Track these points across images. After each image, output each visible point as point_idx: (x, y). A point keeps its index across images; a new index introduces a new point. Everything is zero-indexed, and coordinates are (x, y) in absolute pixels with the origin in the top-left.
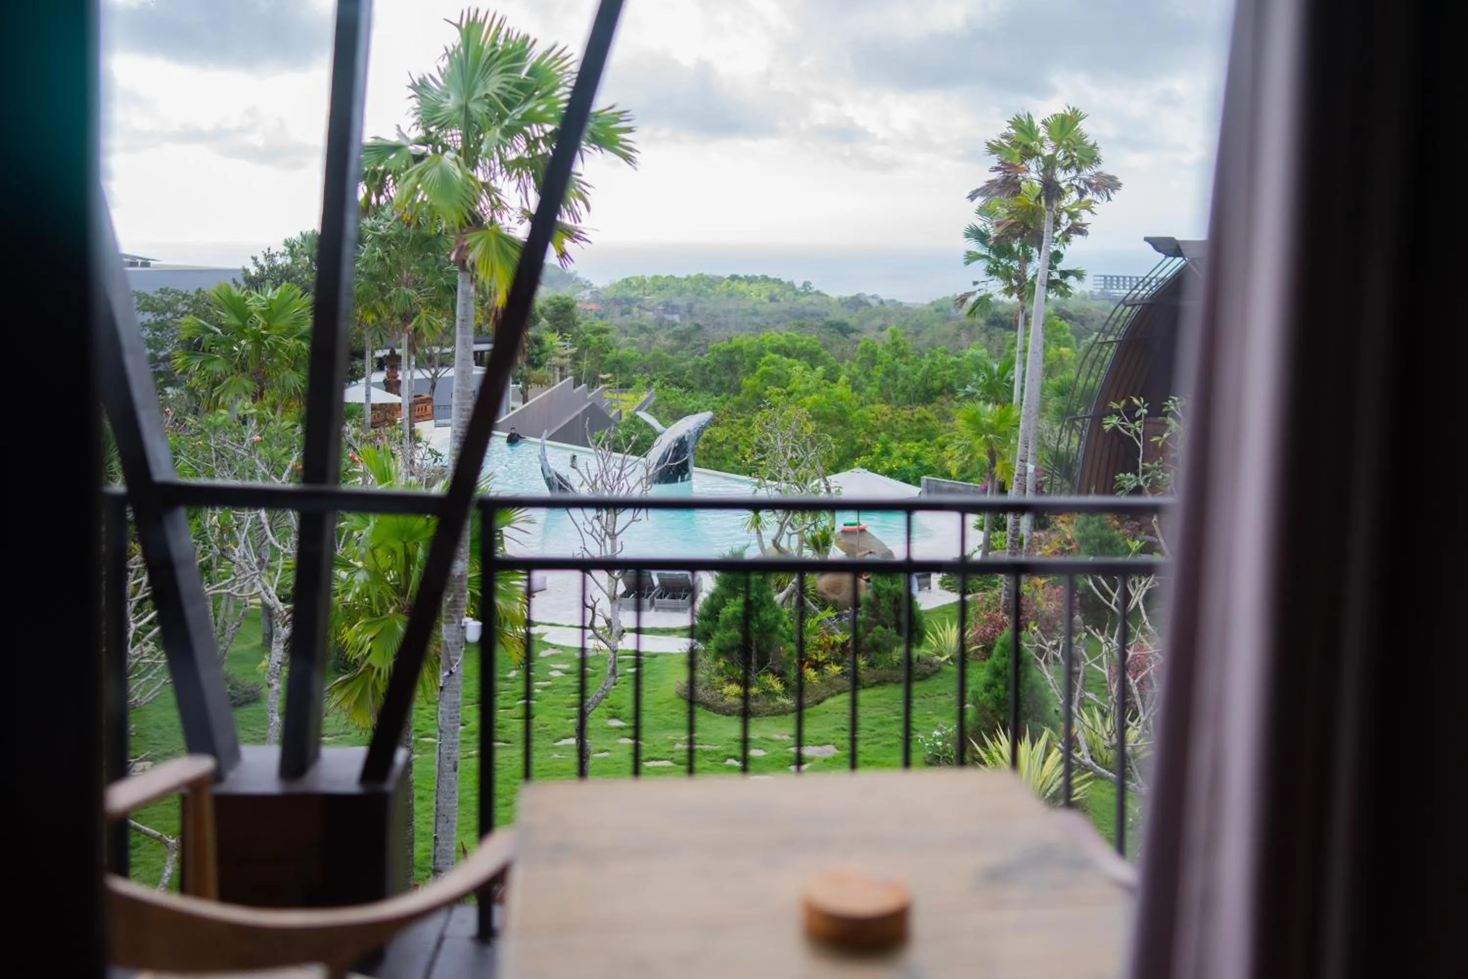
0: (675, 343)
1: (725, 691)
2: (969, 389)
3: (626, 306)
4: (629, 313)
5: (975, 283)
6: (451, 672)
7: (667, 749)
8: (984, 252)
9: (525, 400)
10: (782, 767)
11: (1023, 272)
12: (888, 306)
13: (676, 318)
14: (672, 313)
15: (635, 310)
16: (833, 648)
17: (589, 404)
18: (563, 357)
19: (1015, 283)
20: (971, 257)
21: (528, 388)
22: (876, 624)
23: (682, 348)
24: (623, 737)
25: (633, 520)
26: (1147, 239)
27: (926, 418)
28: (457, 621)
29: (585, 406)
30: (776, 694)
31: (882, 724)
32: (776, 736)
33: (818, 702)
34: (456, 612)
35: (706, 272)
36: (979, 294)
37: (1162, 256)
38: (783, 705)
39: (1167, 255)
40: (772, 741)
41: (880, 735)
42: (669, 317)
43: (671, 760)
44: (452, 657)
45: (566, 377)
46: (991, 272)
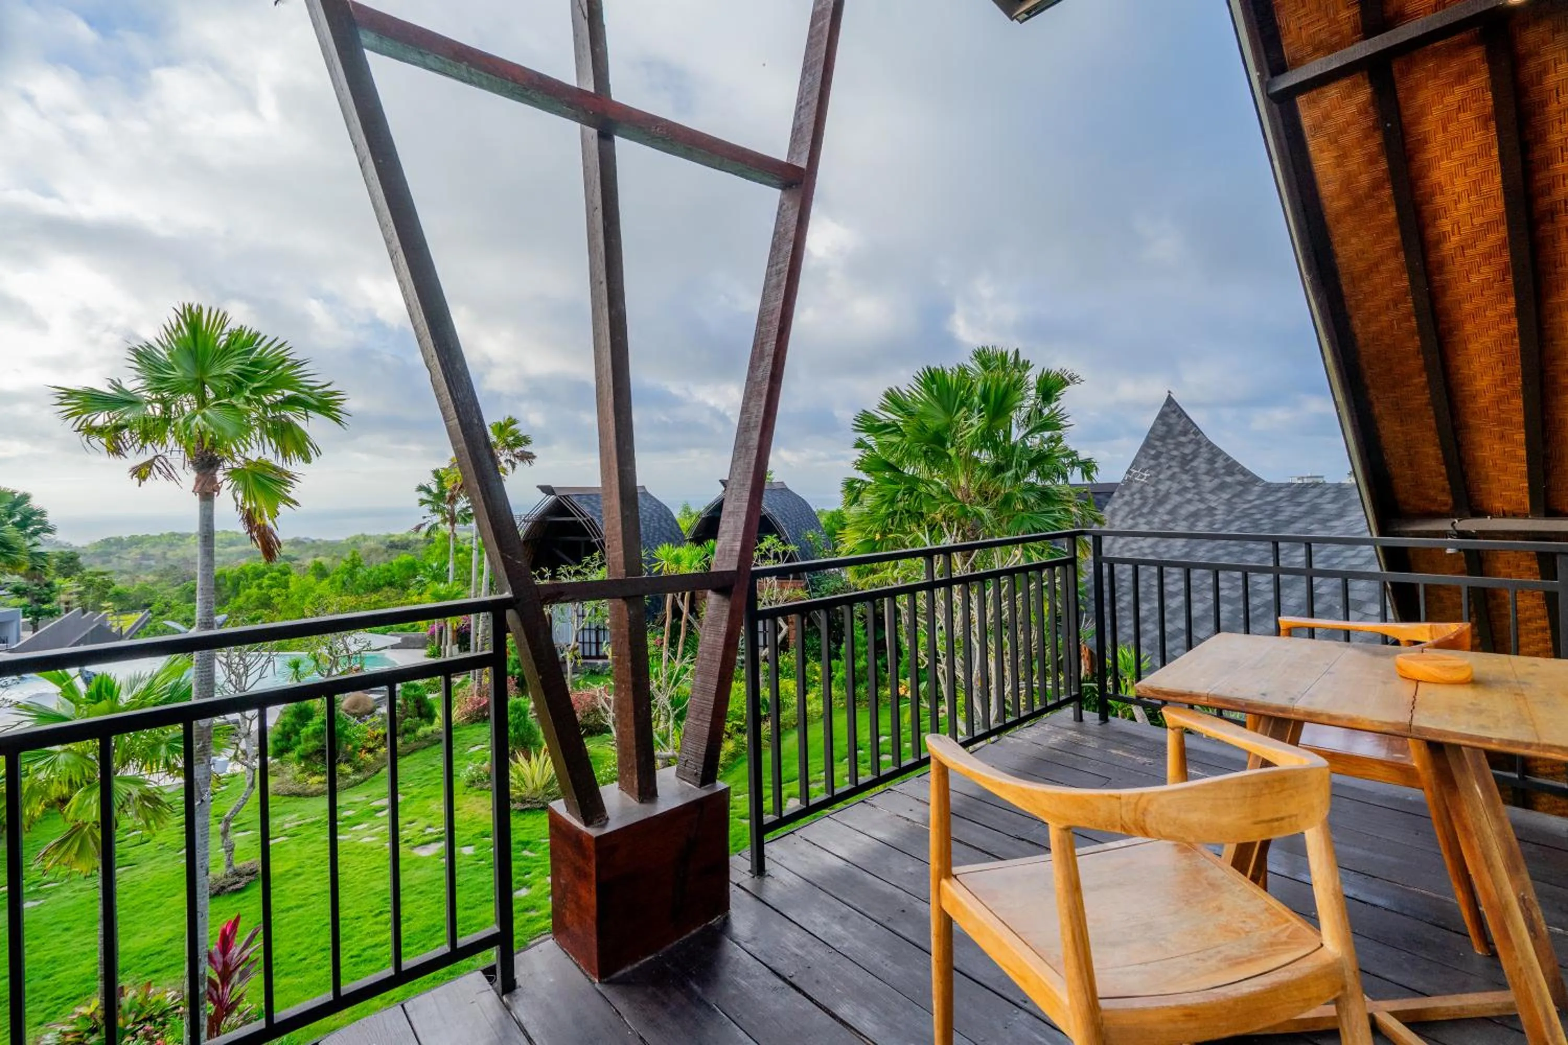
0: (156, 579)
1: (310, 782)
2: (418, 578)
3: (106, 558)
4: (109, 562)
5: (424, 517)
6: (202, 801)
7: (280, 829)
8: (430, 498)
9: (35, 629)
10: (371, 816)
11: (453, 509)
12: (318, 543)
13: (152, 563)
14: (149, 559)
15: (115, 560)
16: (376, 738)
17: (96, 625)
18: (71, 594)
19: (447, 516)
20: (423, 502)
21: (38, 620)
22: (406, 718)
23: (161, 581)
24: (237, 832)
25: (260, 678)
26: (538, 487)
27: (379, 601)
28: (206, 761)
29: (92, 628)
30: (349, 774)
31: (425, 774)
32: (356, 800)
33: (377, 772)
34: (204, 755)
35: (177, 530)
36: (430, 524)
37: (544, 495)
38: (355, 780)
39: (548, 494)
40: (355, 803)
41: (427, 780)
42: (145, 562)
43: (286, 835)
44: (202, 790)
45: (72, 609)
46: (433, 511)
